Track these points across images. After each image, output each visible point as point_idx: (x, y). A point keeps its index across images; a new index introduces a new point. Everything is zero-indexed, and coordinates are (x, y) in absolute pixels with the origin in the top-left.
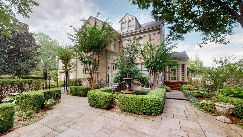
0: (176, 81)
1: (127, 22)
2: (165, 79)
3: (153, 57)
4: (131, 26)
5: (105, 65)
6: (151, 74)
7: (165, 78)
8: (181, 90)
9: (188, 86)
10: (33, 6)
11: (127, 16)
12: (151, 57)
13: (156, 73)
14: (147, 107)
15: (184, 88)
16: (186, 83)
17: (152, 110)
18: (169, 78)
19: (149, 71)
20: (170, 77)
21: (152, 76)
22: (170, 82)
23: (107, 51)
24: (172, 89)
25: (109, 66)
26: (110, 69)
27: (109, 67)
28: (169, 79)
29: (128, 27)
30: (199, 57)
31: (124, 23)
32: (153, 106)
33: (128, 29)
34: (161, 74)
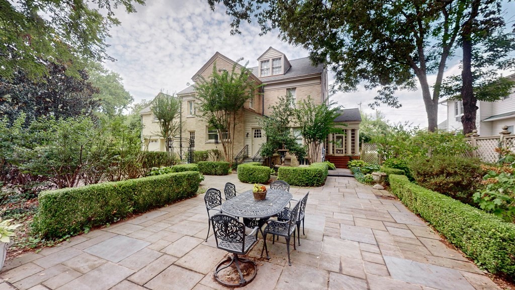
0: (343, 155)
1: (271, 61)
2: (327, 152)
3: (311, 121)
4: (277, 68)
5: (241, 130)
6: (309, 144)
7: (327, 150)
8: (348, 168)
9: (358, 162)
10: (111, 26)
11: (271, 50)
12: (309, 119)
13: (315, 143)
14: (310, 178)
15: (354, 164)
16: (357, 158)
17: (314, 180)
18: (333, 150)
19: (307, 140)
20: (335, 149)
21: (310, 148)
22: (334, 157)
23: (244, 109)
24: (337, 167)
25: (247, 132)
26: (249, 137)
27: (248, 134)
28: (333, 152)
29: (273, 68)
30: (382, 116)
31: (265, 61)
32: (315, 176)
33: (273, 72)
34: (322, 145)
